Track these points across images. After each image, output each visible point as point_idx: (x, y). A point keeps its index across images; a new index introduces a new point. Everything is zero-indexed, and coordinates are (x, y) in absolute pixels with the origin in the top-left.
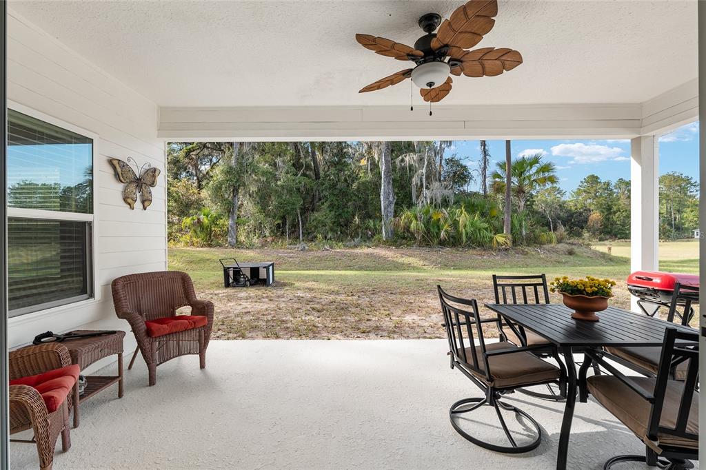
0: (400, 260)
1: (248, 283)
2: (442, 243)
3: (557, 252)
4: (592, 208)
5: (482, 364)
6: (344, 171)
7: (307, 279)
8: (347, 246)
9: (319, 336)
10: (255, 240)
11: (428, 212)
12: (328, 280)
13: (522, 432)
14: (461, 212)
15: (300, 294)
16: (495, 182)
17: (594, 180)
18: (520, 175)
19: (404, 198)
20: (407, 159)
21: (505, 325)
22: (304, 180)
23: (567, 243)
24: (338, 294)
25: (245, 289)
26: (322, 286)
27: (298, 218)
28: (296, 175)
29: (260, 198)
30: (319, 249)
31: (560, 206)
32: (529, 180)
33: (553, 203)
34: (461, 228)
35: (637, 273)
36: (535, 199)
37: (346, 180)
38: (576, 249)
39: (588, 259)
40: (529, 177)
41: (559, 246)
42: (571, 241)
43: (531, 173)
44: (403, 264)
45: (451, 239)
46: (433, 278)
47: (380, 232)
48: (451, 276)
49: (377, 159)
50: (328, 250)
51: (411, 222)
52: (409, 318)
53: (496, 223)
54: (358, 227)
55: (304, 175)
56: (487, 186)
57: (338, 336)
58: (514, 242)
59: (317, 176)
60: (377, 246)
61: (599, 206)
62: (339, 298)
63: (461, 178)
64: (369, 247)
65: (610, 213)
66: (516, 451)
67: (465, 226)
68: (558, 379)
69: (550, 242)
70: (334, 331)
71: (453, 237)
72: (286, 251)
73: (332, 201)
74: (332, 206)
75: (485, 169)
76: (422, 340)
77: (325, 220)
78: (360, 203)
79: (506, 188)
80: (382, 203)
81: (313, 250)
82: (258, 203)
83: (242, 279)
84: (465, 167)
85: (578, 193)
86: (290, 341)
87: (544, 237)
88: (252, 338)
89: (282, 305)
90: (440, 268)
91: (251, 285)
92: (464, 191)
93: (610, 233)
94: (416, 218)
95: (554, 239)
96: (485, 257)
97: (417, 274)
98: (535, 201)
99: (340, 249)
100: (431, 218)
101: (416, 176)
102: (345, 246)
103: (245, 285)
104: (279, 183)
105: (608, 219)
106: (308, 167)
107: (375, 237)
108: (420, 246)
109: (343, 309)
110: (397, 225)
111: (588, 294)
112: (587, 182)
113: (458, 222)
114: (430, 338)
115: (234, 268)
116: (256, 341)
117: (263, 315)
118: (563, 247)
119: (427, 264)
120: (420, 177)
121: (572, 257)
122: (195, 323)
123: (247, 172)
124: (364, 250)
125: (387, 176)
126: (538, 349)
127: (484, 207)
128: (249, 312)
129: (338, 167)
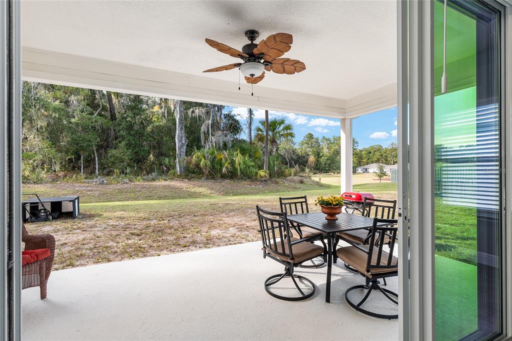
0: (193, 190)
1: (51, 217)
2: (224, 177)
3: (294, 182)
4: (310, 153)
5: (287, 251)
6: (141, 115)
7: (114, 209)
8: (146, 180)
9: (148, 254)
10: (43, 175)
11: (213, 153)
12: (136, 209)
13: (305, 287)
14: (237, 154)
15: (111, 222)
16: (258, 134)
17: (310, 136)
18: (273, 131)
19: (194, 141)
20: (197, 111)
21: (291, 227)
22: (101, 120)
23: (300, 176)
24: (150, 220)
25: (48, 223)
26: (132, 214)
27: (94, 153)
28: (92, 114)
29: (50, 133)
30: (118, 182)
31: (293, 151)
32: (279, 134)
33: (289, 149)
34: (237, 166)
35: (345, 193)
36: (279, 146)
37: (142, 123)
38: (305, 180)
39: (311, 186)
40: (279, 132)
41: (295, 178)
42: (301, 174)
43: (280, 130)
44: (196, 193)
45: (230, 174)
46: (221, 202)
47: (174, 167)
48: (234, 200)
49: (173, 108)
50: (127, 183)
51: (201, 160)
52: (214, 233)
53: (259, 163)
54: (153, 163)
55: (100, 114)
56: (253, 136)
57: (165, 252)
58: (270, 175)
59: (113, 117)
60: (172, 179)
61: (314, 152)
62: (152, 223)
63: (235, 129)
64: (165, 180)
65: (319, 157)
66: (305, 298)
67: (240, 164)
68: (323, 254)
69: (290, 175)
70: (160, 249)
71: (231, 172)
72: (82, 185)
73: (129, 140)
74: (129, 145)
75: (251, 123)
76: (229, 246)
77: (124, 157)
78: (155, 143)
79: (265, 138)
80: (177, 144)
81: (112, 184)
82: (48, 138)
83: (43, 214)
84: (237, 122)
85: (302, 144)
86: (123, 262)
87: (287, 172)
88: (82, 265)
89: (99, 234)
90: (223, 195)
91: (53, 218)
92: (237, 138)
93: (318, 169)
94: (204, 158)
95: (293, 174)
96: (252, 186)
97: (209, 200)
98: (279, 148)
99: (139, 182)
100: (215, 157)
101: (204, 125)
102: (143, 179)
103: (46, 219)
104: (73, 120)
105: (318, 161)
106: (104, 108)
107: (170, 172)
108: (207, 179)
109: (160, 231)
110: (189, 163)
111: (334, 205)
112: (308, 137)
113: (235, 161)
114: (235, 244)
115: (31, 203)
116: (88, 267)
117: (83, 244)
118: (297, 178)
119: (213, 192)
120: (207, 126)
121: (302, 185)
122: (37, 256)
123: (35, 106)
124: (161, 183)
125: (180, 123)
126: (311, 238)
127: (251, 151)
128: (66, 244)
129: (135, 111)
